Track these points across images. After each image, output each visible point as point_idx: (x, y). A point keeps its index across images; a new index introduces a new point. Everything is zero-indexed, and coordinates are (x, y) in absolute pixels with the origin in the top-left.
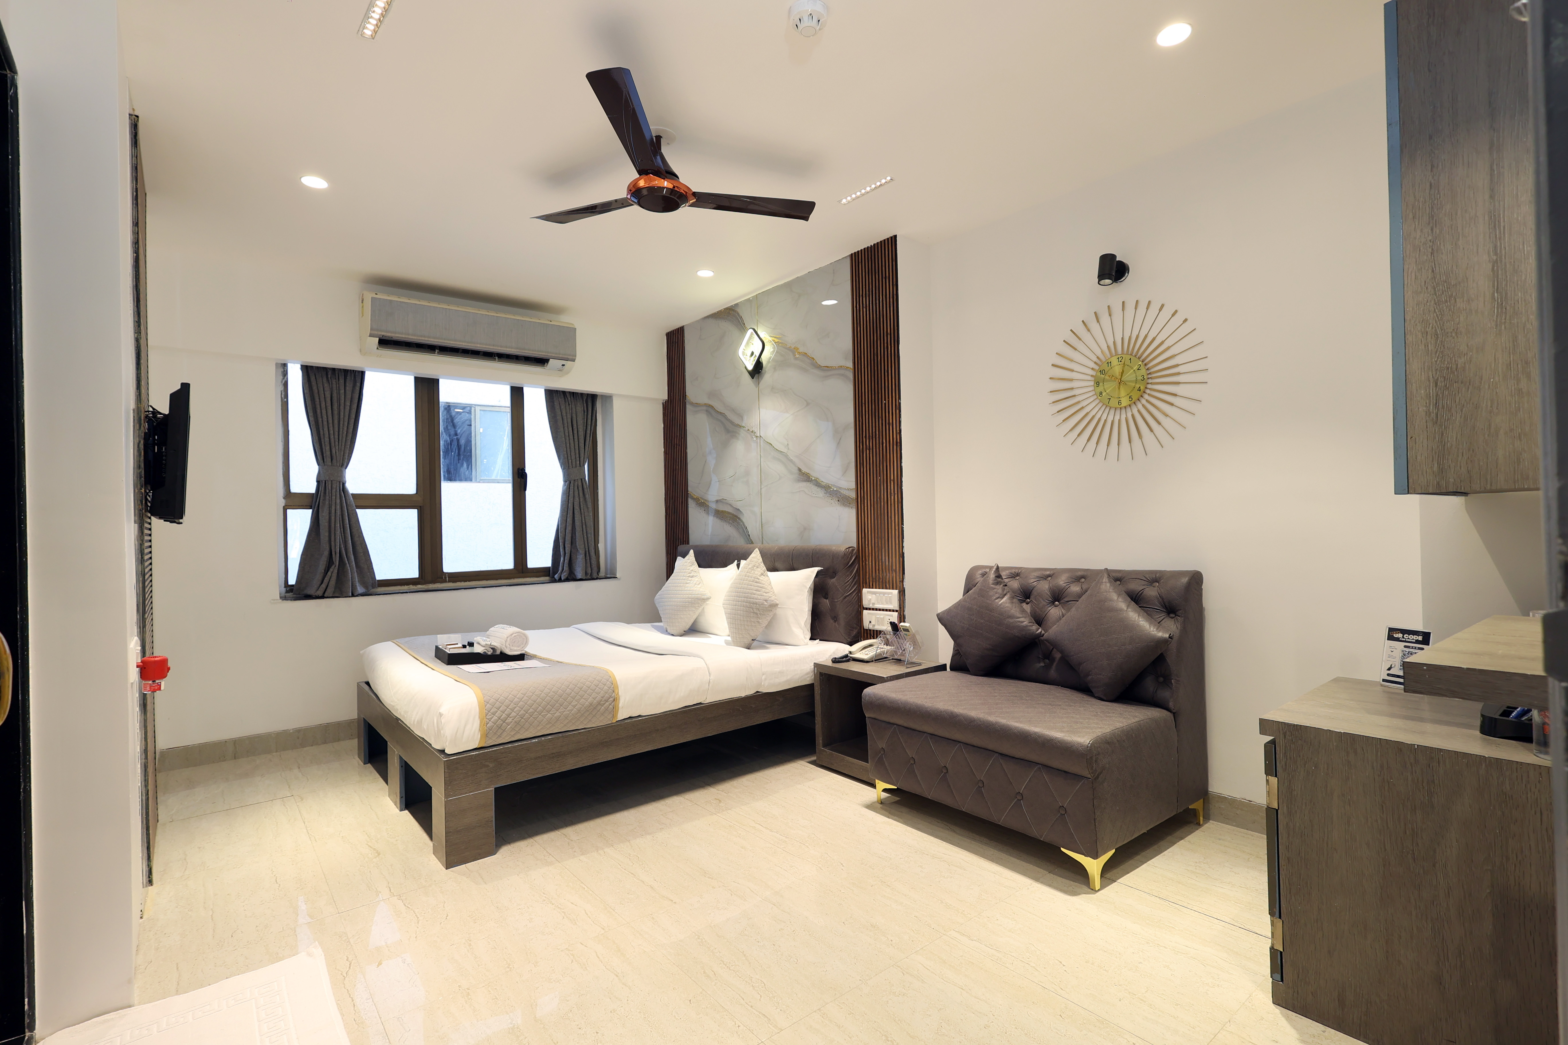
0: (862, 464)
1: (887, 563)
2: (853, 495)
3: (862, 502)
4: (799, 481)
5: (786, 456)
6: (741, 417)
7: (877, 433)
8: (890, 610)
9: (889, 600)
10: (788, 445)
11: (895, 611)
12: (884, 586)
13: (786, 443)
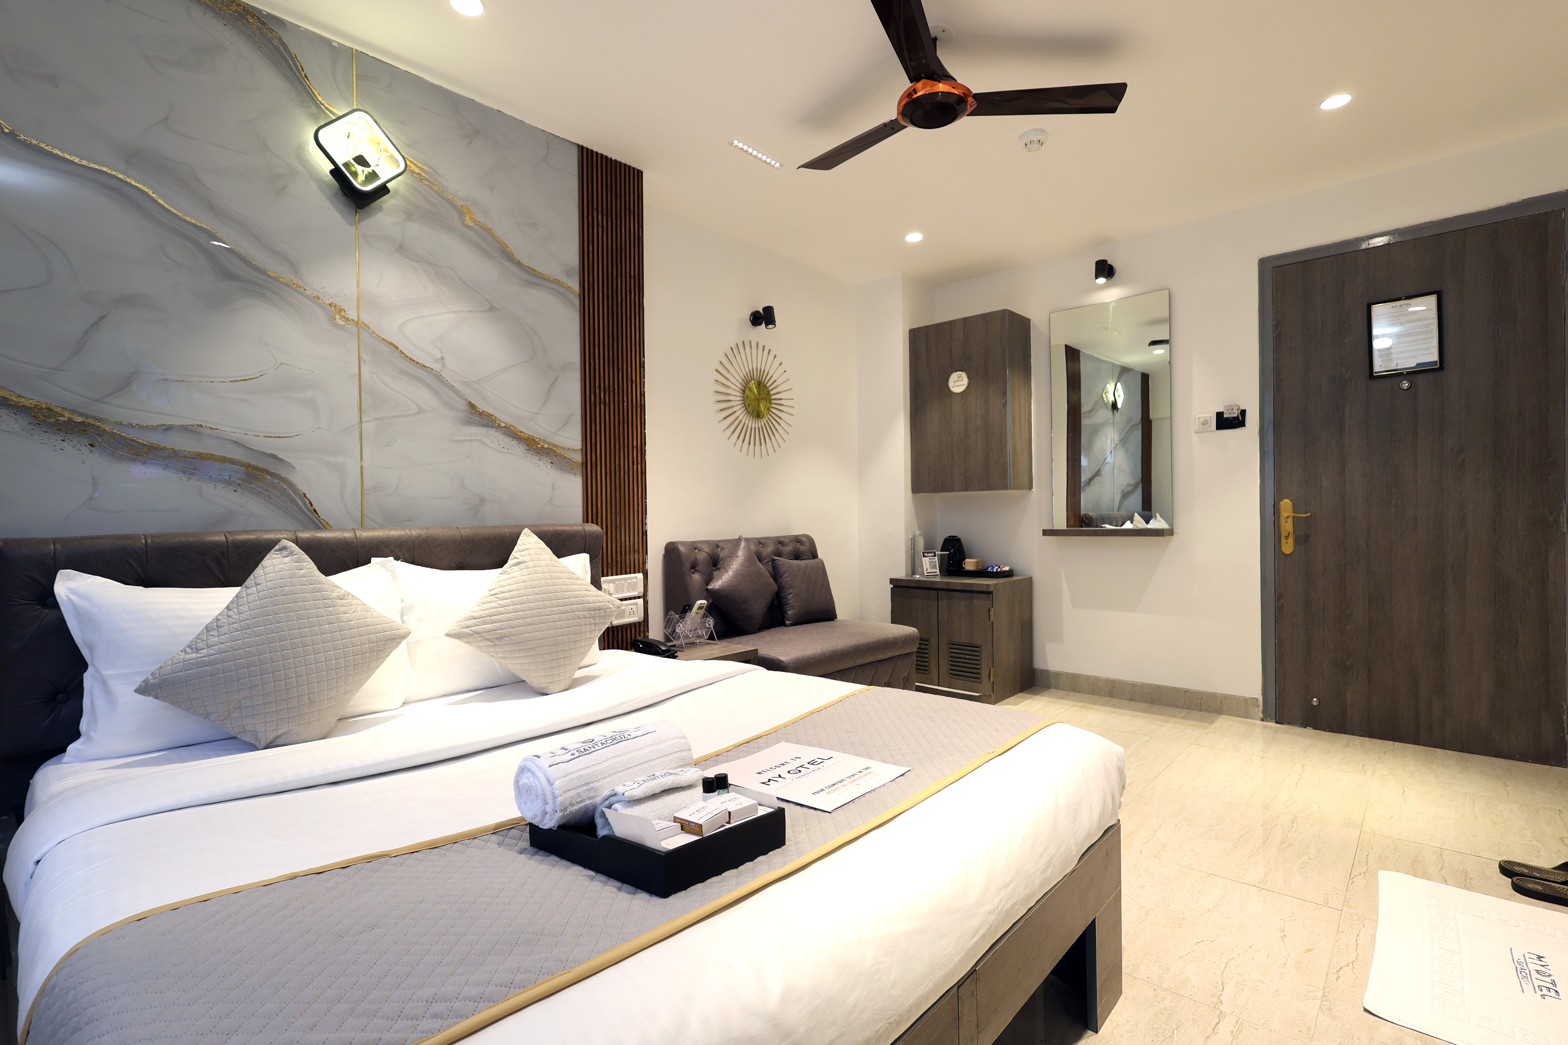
0: (593, 420)
1: (627, 544)
2: (578, 458)
3: (594, 469)
4: (468, 423)
5: (438, 377)
6: (293, 266)
7: (616, 387)
8: (635, 598)
9: (633, 587)
10: (442, 358)
11: (639, 597)
12: (623, 571)
13: (439, 355)
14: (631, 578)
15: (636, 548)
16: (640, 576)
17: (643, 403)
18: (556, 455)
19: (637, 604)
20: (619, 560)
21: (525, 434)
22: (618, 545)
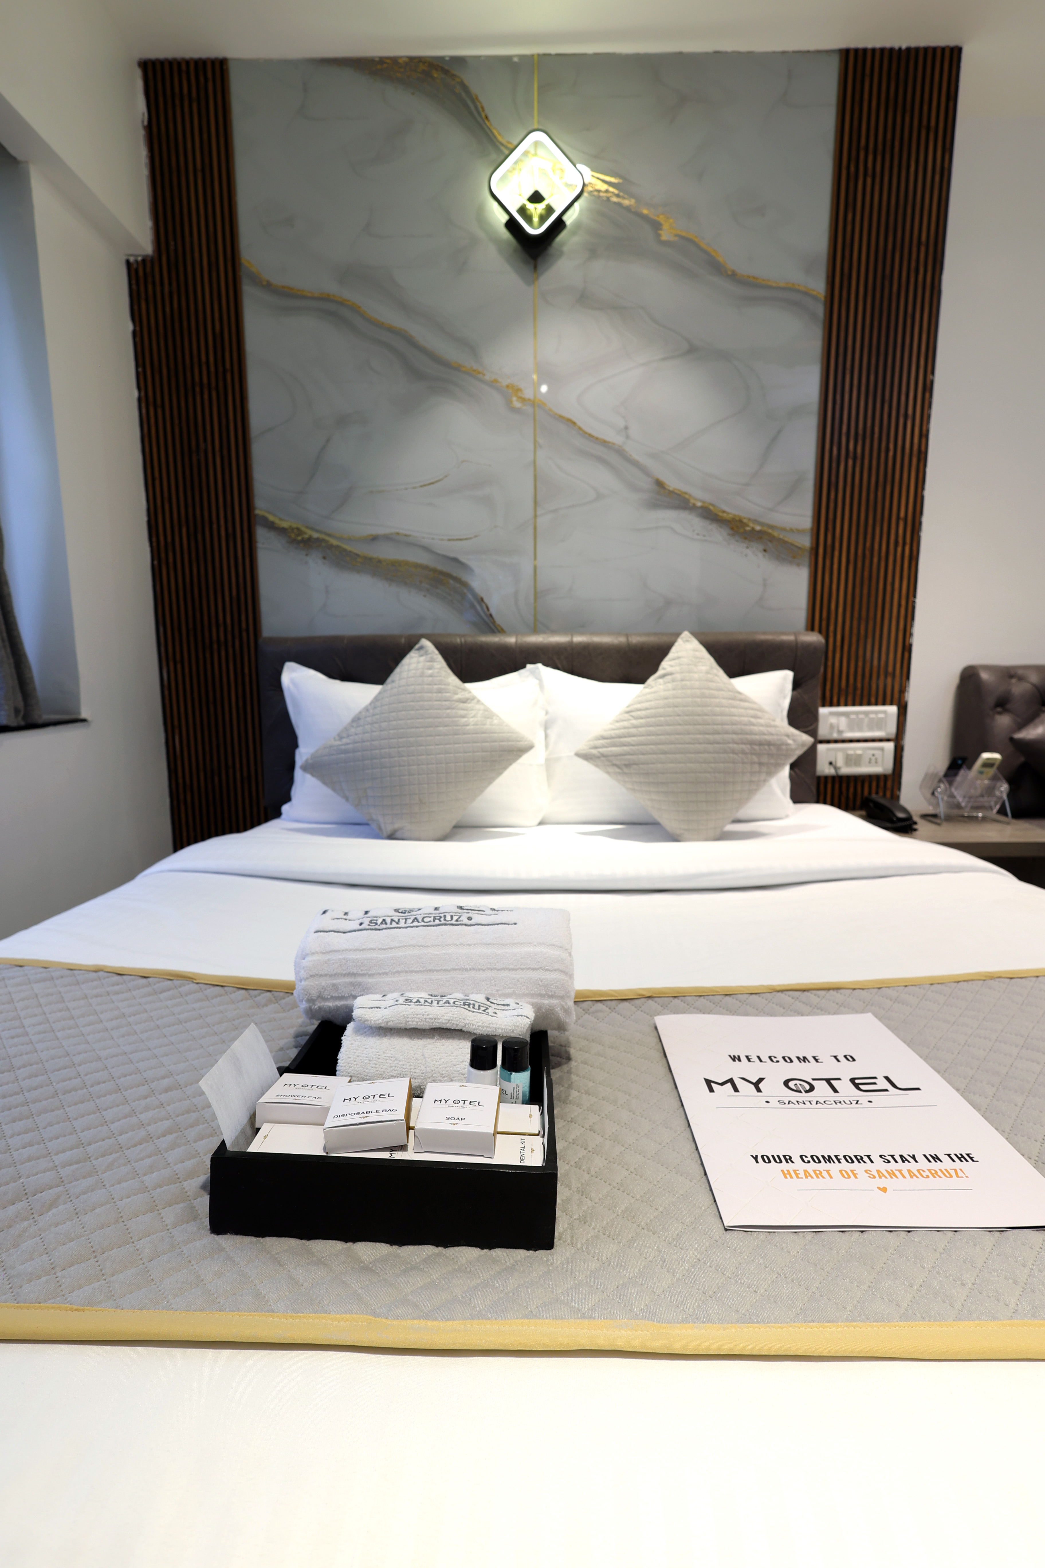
0: (833, 484)
1: (875, 663)
2: (806, 542)
3: (829, 554)
4: (654, 505)
5: (620, 452)
6: (473, 349)
7: (877, 429)
8: (881, 740)
9: (878, 724)
10: (626, 428)
11: (888, 740)
12: (865, 700)
13: (621, 424)
14: (876, 713)
15: (890, 669)
16: (893, 710)
17: (923, 448)
18: (772, 539)
19: (882, 749)
20: (859, 685)
21: (728, 513)
22: (860, 664)
